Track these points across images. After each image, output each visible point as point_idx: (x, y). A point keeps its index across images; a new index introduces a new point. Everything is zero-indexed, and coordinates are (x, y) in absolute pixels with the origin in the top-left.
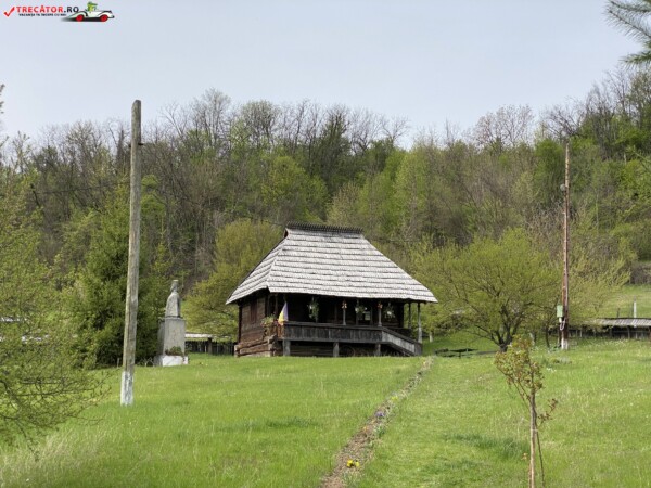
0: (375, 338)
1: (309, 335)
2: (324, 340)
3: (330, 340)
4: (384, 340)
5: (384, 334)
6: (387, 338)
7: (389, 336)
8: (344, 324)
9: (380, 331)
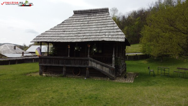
0: (85, 64)
1: (50, 63)
2: (57, 65)
3: (60, 65)
4: (90, 65)
5: (90, 62)
6: (91, 64)
7: (93, 63)
8: (69, 56)
9: (88, 60)
